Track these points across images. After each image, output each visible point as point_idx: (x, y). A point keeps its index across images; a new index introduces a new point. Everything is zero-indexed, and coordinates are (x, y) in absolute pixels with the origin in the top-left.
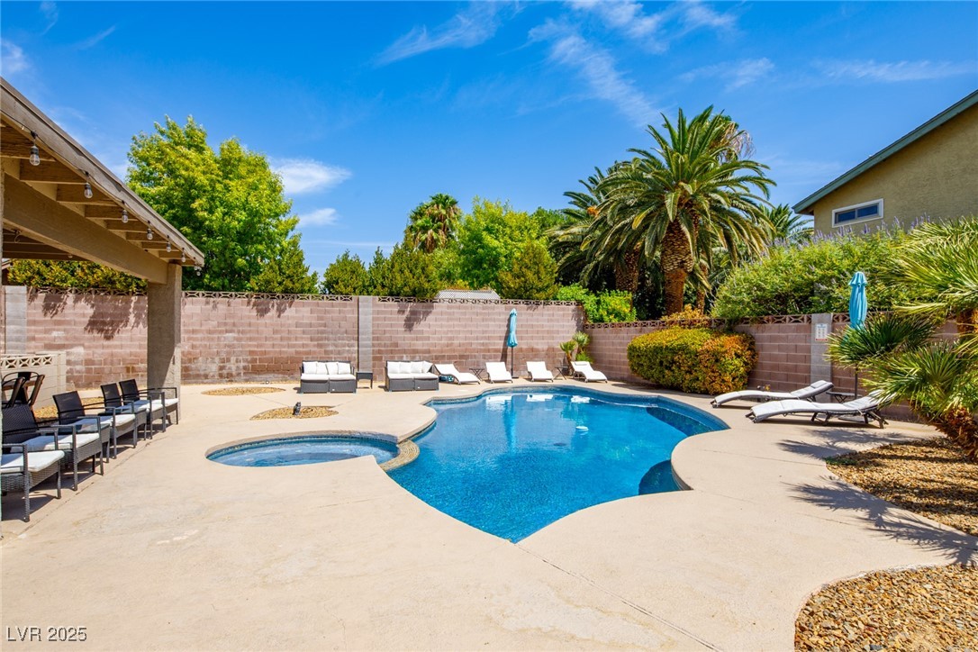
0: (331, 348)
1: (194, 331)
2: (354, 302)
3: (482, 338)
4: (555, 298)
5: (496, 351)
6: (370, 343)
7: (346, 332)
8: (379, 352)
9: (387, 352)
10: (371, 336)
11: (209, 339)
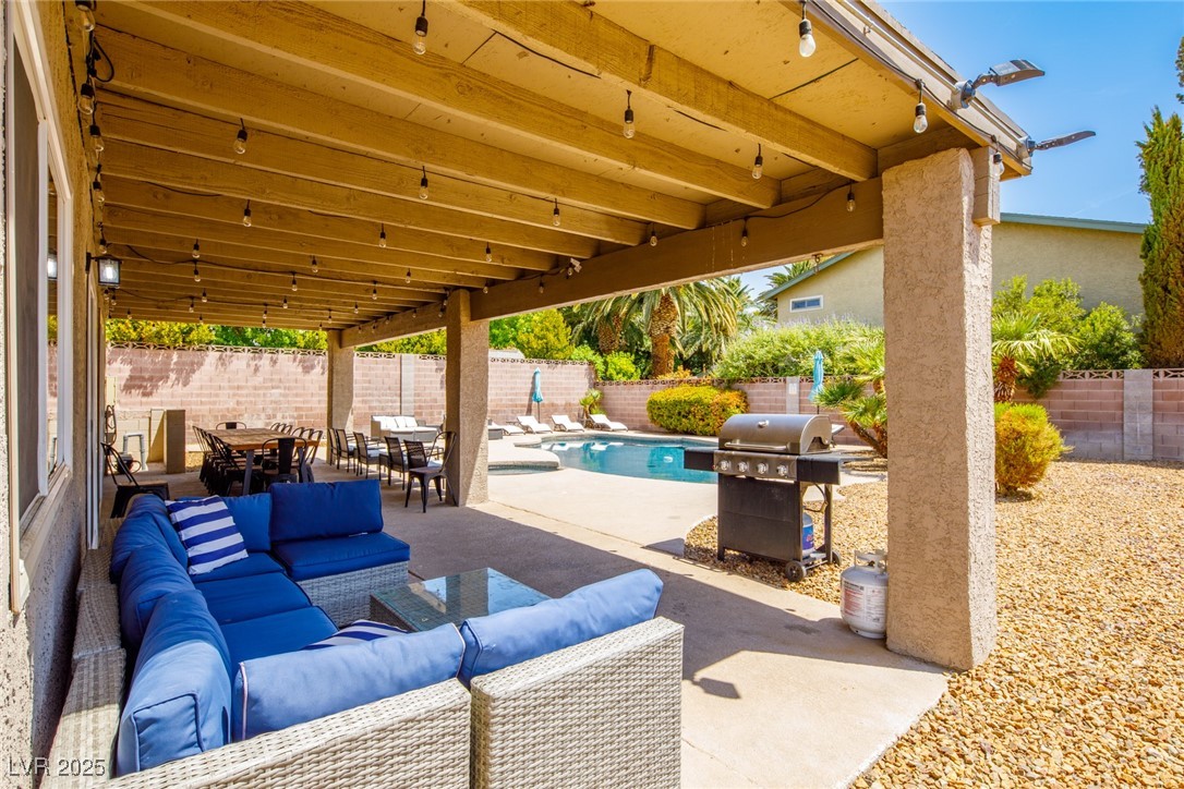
0: (375, 404)
1: (238, 388)
2: (397, 359)
3: (510, 394)
4: (570, 359)
5: (522, 406)
6: (412, 399)
7: (389, 389)
8: (420, 407)
9: (426, 407)
10: (413, 392)
11: (255, 396)
